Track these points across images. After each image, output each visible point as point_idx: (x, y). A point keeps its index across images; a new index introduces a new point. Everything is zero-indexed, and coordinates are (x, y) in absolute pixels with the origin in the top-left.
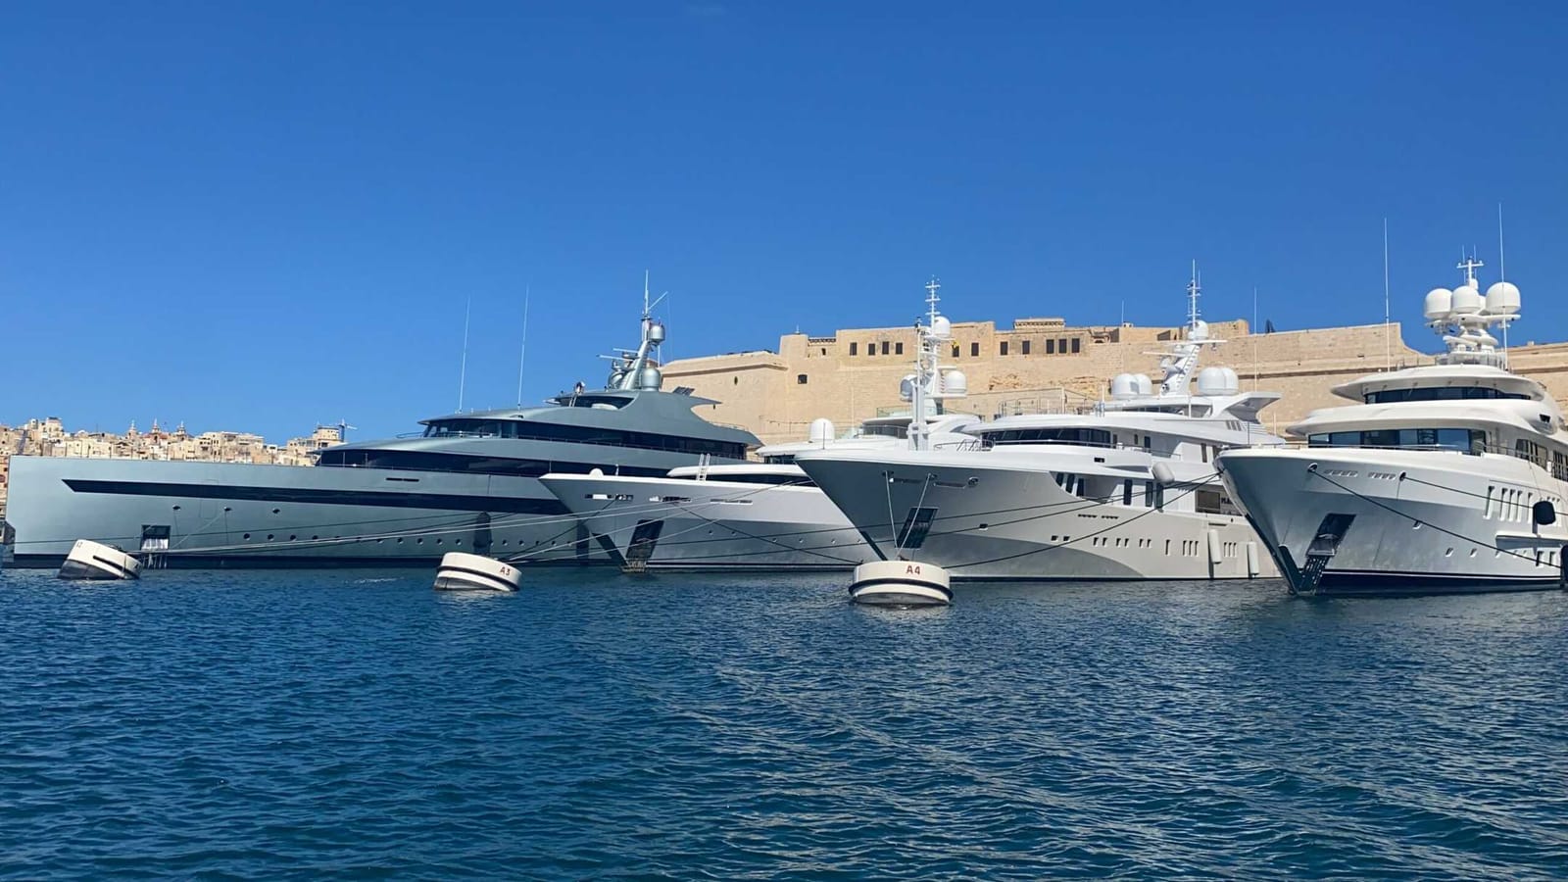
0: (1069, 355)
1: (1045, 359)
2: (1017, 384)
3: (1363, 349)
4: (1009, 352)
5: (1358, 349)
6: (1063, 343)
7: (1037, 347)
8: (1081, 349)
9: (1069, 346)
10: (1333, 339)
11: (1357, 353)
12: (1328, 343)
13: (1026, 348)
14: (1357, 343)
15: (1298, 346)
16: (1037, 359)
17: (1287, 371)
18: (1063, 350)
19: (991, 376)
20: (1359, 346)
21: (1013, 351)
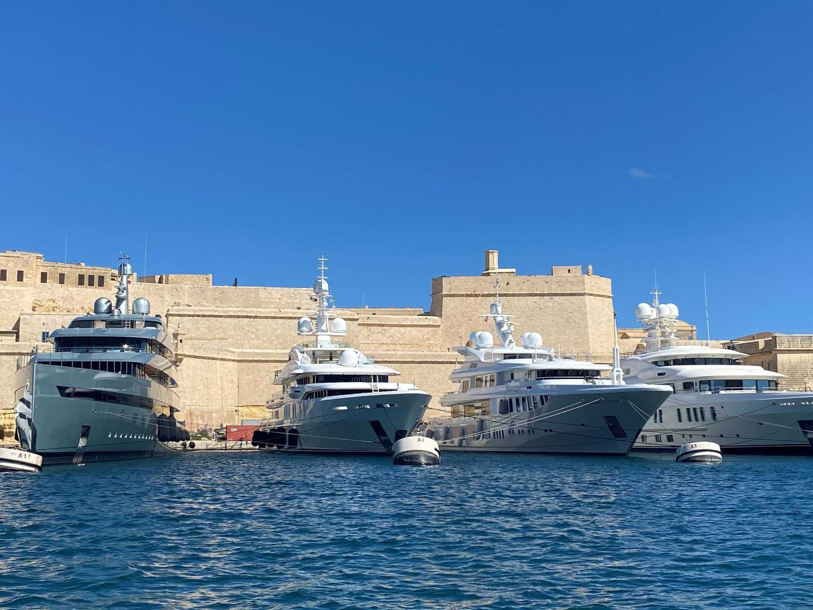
0: (96, 288)
1: (77, 289)
2: (56, 307)
3: (300, 303)
4: (48, 281)
5: (297, 303)
6: (91, 278)
7: (71, 279)
8: (105, 284)
9: (96, 281)
10: (281, 295)
11: (296, 305)
12: (278, 297)
13: (62, 279)
14: (296, 299)
15: (258, 297)
16: (71, 289)
17: (272, 315)
18: (91, 283)
19: (34, 299)
20: (298, 301)
21: (51, 281)
